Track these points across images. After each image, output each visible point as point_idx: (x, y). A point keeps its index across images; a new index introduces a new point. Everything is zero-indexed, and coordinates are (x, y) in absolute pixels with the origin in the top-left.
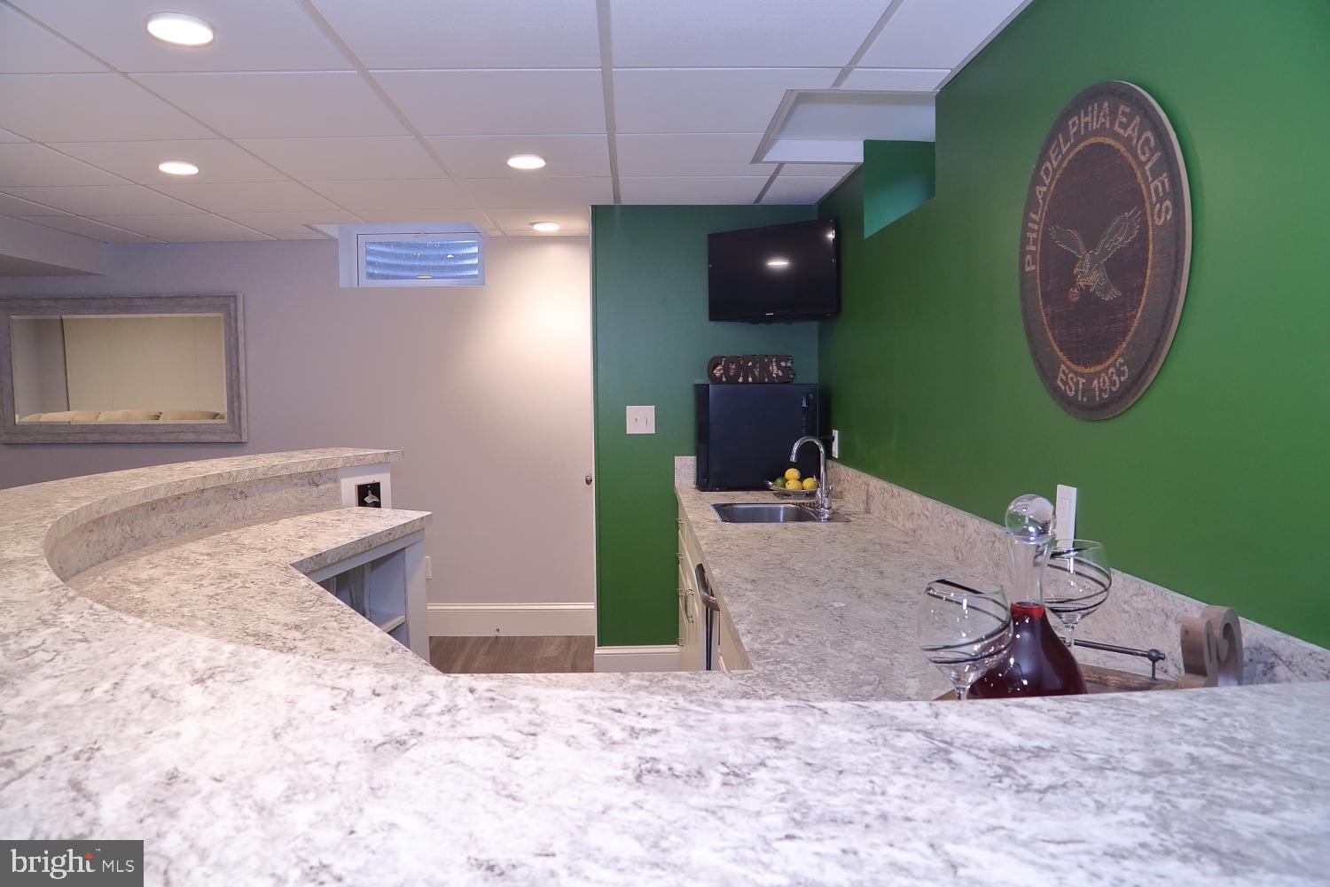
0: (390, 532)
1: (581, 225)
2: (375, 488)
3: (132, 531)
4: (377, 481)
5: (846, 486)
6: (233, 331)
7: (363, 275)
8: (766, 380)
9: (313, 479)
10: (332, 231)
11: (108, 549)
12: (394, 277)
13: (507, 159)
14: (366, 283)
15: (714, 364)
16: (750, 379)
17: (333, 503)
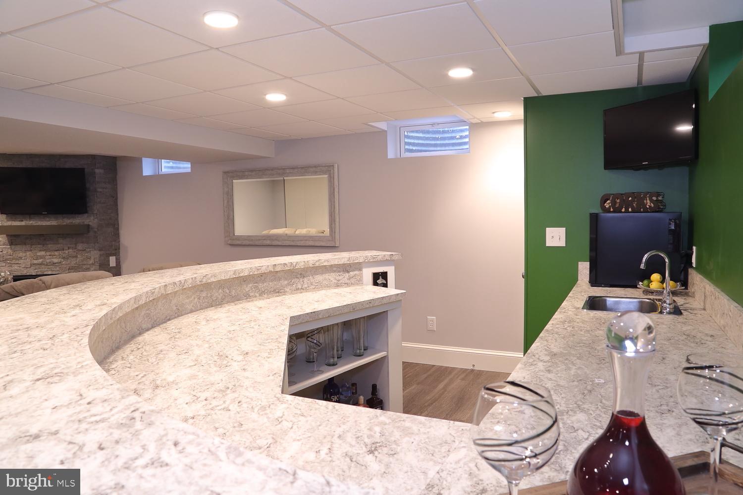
0: (370, 302)
1: (517, 111)
2: (384, 275)
3: (230, 292)
4: (385, 271)
5: (696, 288)
6: (332, 185)
7: (403, 152)
8: (642, 210)
9: (345, 268)
10: (383, 126)
11: (213, 301)
12: (421, 151)
13: (448, 71)
14: (406, 155)
15: (604, 199)
16: (630, 210)
17: (359, 282)
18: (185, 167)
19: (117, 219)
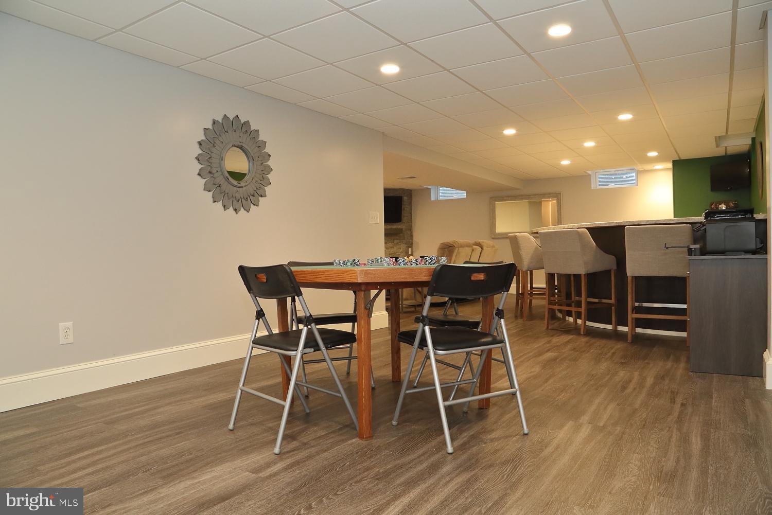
6: (560, 204)
7: (598, 186)
12: (604, 185)
13: (647, 153)
14: (599, 187)
18: (462, 194)
19: (412, 226)
